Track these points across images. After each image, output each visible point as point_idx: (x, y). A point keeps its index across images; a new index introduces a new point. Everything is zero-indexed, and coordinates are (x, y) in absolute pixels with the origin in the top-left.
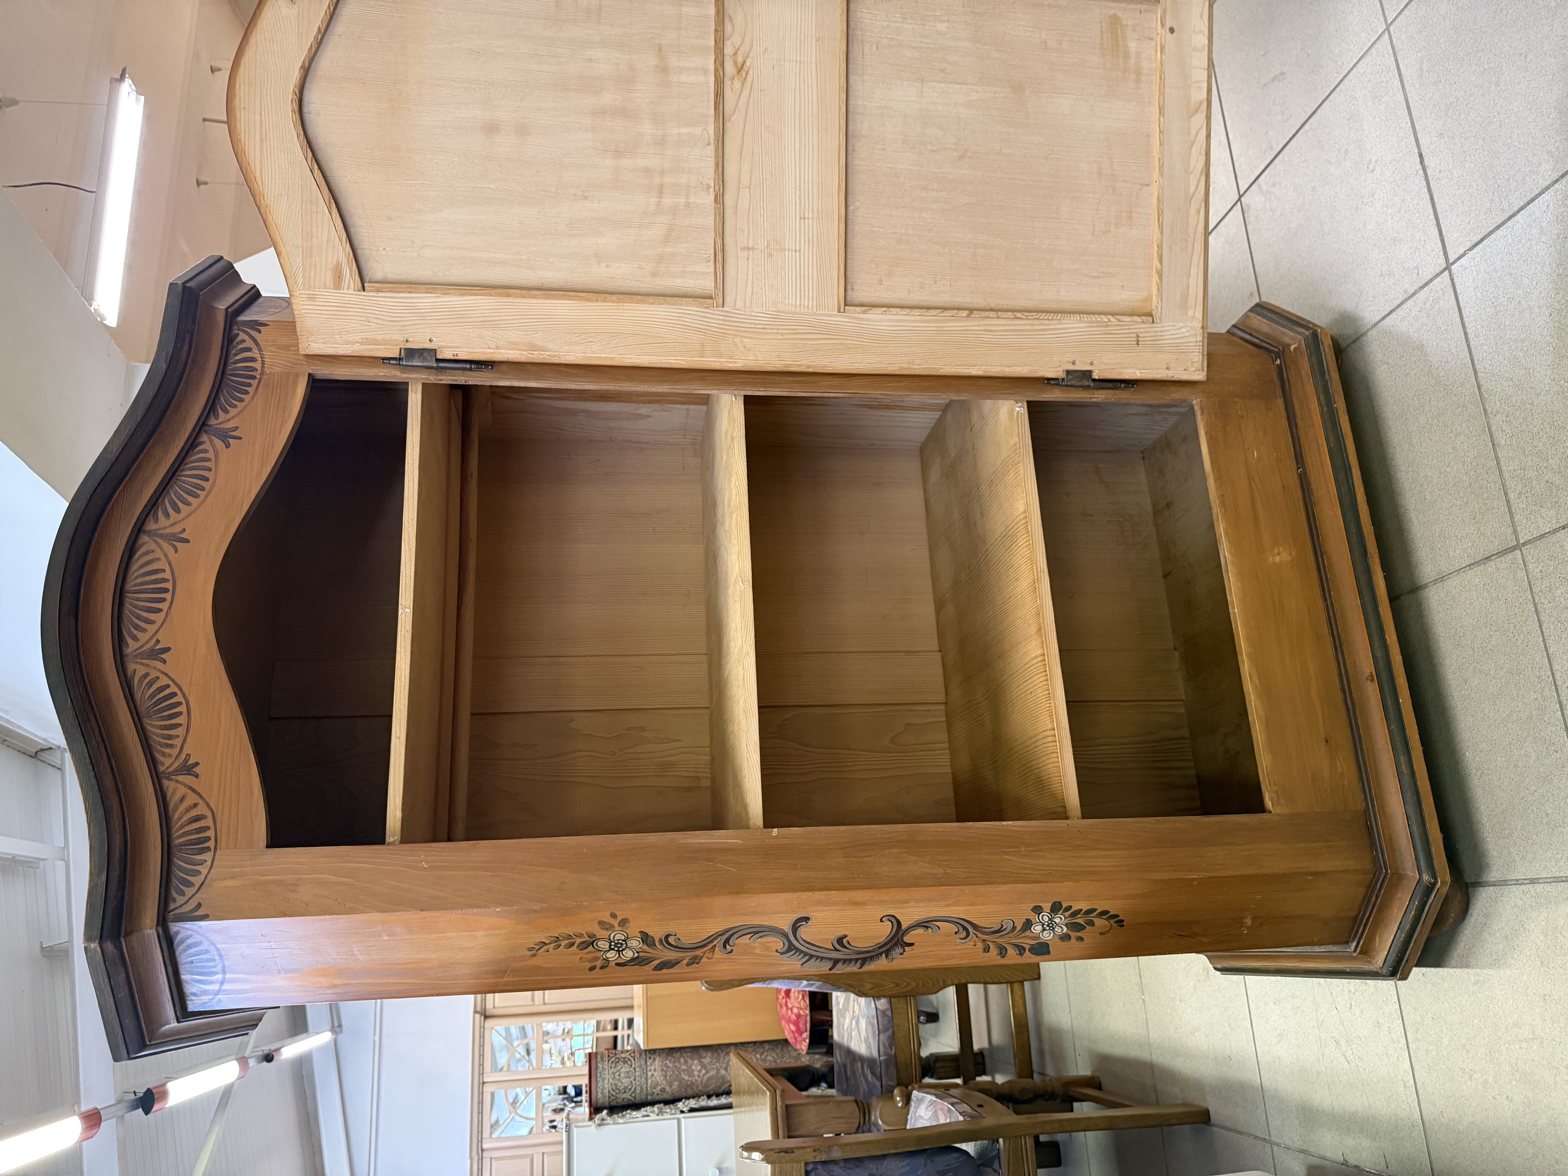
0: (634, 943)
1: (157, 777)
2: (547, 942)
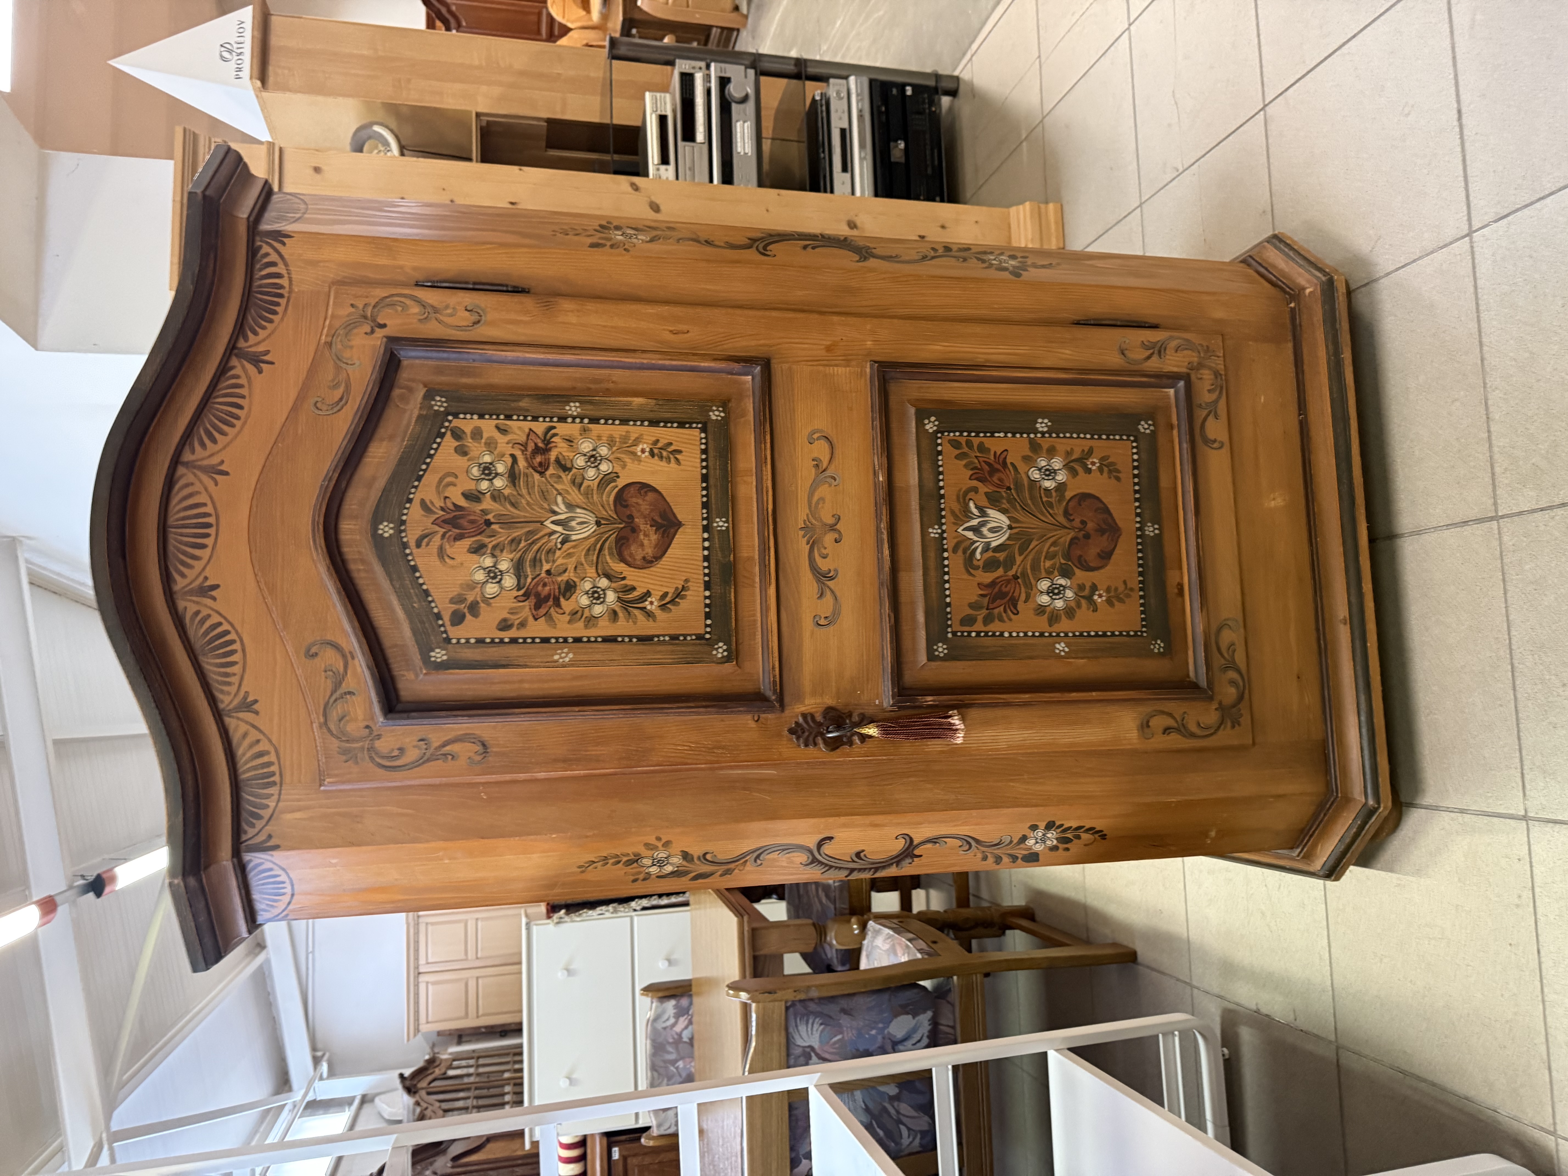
1: (218, 715)
2: (597, 860)
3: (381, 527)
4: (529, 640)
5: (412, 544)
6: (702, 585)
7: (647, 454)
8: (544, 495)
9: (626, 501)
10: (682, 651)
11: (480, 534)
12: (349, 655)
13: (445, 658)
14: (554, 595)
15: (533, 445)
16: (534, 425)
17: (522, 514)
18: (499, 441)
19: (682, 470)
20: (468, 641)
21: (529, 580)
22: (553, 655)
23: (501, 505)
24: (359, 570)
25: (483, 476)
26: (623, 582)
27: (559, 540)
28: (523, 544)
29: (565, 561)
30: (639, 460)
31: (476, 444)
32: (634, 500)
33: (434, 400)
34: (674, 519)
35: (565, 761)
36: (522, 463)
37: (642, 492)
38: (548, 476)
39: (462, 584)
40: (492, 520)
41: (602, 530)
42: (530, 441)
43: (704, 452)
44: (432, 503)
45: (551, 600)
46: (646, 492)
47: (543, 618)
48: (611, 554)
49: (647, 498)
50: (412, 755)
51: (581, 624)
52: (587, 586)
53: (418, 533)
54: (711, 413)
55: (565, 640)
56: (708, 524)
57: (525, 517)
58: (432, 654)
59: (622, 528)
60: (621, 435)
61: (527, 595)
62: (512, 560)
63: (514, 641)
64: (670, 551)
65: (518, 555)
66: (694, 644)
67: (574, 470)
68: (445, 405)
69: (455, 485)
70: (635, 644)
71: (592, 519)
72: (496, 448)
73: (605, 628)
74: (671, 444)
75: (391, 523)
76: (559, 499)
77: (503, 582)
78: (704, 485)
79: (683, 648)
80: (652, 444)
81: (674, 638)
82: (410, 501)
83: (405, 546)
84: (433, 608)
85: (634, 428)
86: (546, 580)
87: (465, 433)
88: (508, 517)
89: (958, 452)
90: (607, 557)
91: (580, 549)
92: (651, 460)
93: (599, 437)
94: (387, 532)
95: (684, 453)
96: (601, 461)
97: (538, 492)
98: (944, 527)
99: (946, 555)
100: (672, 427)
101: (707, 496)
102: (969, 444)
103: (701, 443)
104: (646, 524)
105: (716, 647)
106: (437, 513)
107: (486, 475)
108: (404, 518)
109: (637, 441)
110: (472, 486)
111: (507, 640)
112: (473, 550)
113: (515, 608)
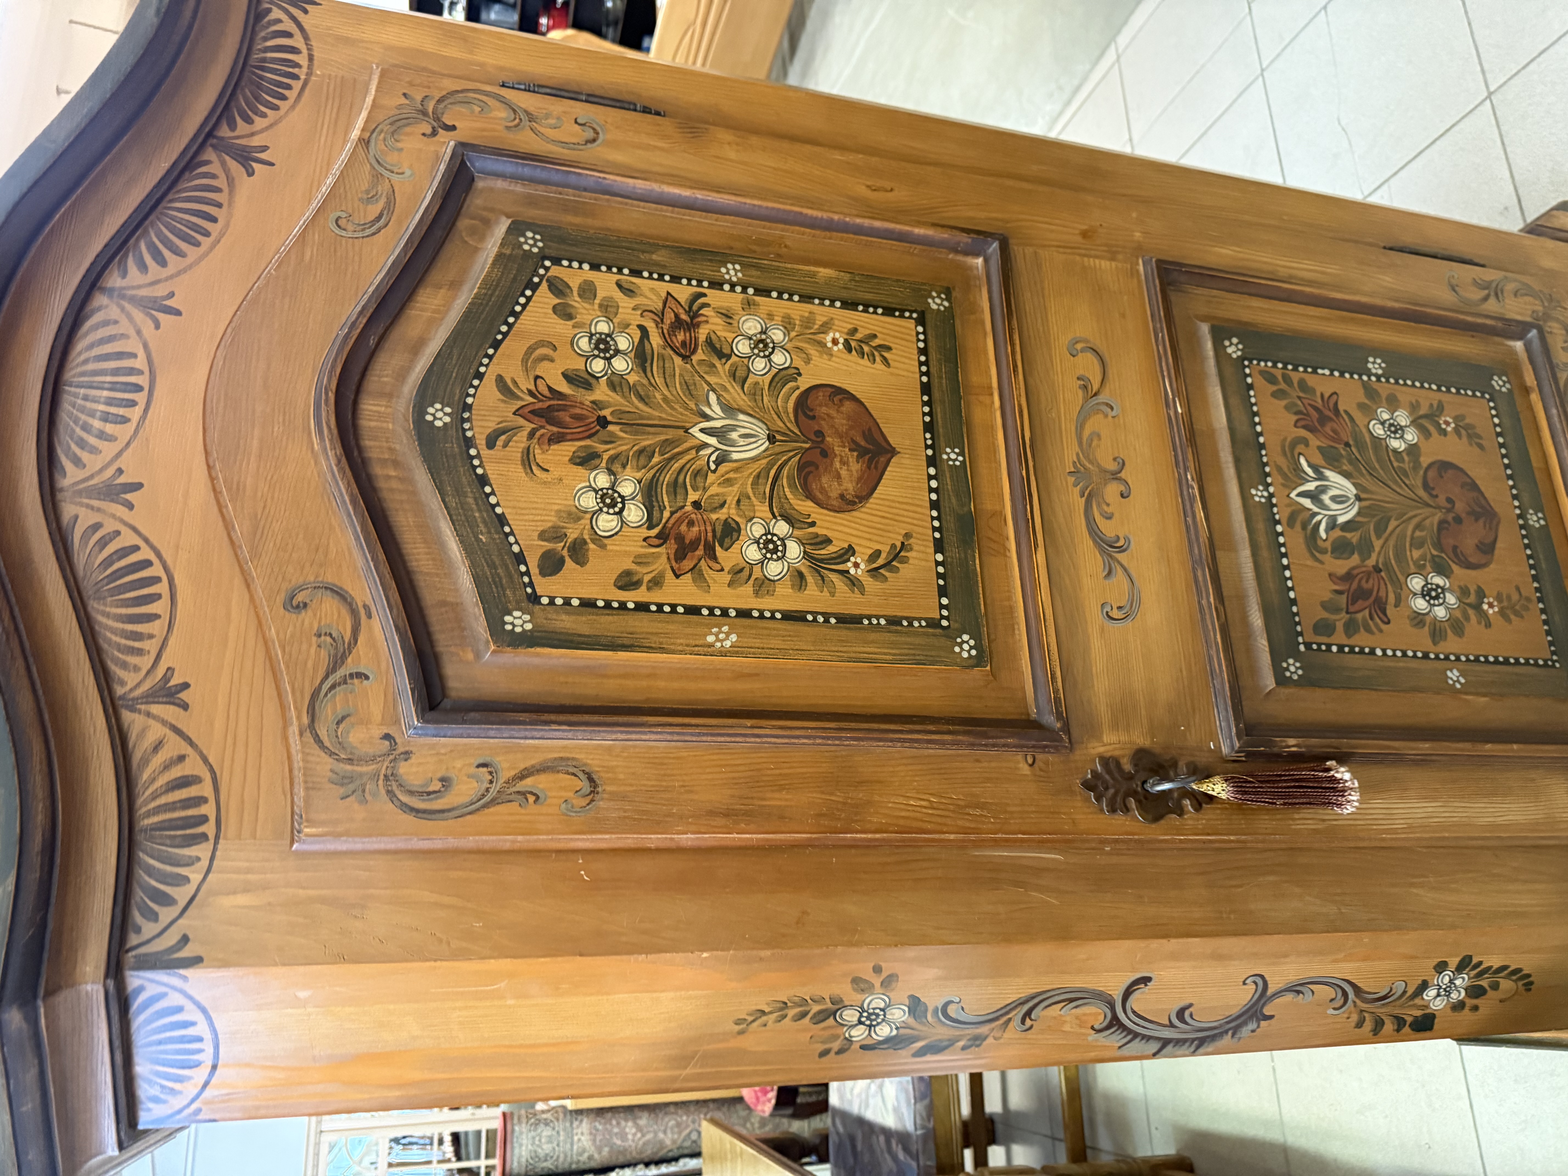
0: (899, 1014)
1: (112, 705)
2: (767, 1009)
3: (431, 410)
4: (667, 609)
5: (481, 441)
6: (932, 545)
7: (841, 346)
8: (688, 388)
9: (812, 410)
10: (907, 644)
11: (589, 437)
12: (362, 612)
13: (529, 626)
14: (706, 540)
15: (672, 315)
16: (674, 288)
17: (657, 414)
18: (621, 304)
19: (892, 374)
20: (567, 602)
21: (666, 514)
22: (705, 635)
23: (624, 397)
24: (389, 477)
25: (596, 352)
26: (811, 530)
27: (713, 458)
28: (656, 459)
29: (722, 490)
30: (830, 354)
31: (585, 305)
32: (824, 409)
33: (524, 236)
34: (884, 444)
35: (727, 814)
36: (656, 340)
37: (836, 399)
38: (694, 362)
39: (559, 511)
40: (609, 418)
41: (777, 450)
42: (667, 310)
43: (923, 351)
44: (515, 383)
45: (701, 547)
46: (841, 400)
47: (689, 575)
48: (792, 486)
49: (843, 409)
50: (465, 791)
51: (748, 589)
52: (757, 530)
53: (491, 425)
54: (930, 301)
55: (725, 613)
56: (934, 455)
57: (661, 418)
58: (507, 618)
59: (807, 450)
60: (802, 316)
61: (663, 537)
62: (639, 482)
63: (642, 607)
64: (880, 489)
65: (650, 475)
66: (924, 634)
67: (734, 359)
68: (540, 244)
69: (552, 360)
70: (833, 627)
71: (763, 433)
72: (616, 314)
73: (786, 598)
74: (875, 336)
75: (448, 405)
76: (713, 397)
77: (625, 513)
78: (926, 398)
79: (909, 640)
80: (848, 334)
81: (894, 621)
82: (480, 376)
83: (469, 443)
84: (511, 545)
85: (821, 308)
86: (693, 516)
87: (569, 287)
88: (633, 416)
89: (1275, 388)
90: (786, 490)
91: (746, 473)
92: (846, 355)
93: (771, 316)
94: (441, 419)
95: (894, 351)
96: (773, 348)
97: (680, 383)
98: (1271, 489)
99: (1279, 528)
100: (875, 313)
101: (930, 414)
102: (1287, 379)
103: (919, 340)
104: (844, 447)
105: (959, 640)
106: (522, 399)
107: (600, 350)
108: (469, 400)
109: (826, 328)
110: (578, 364)
111: (631, 605)
112: (578, 461)
113: (645, 555)
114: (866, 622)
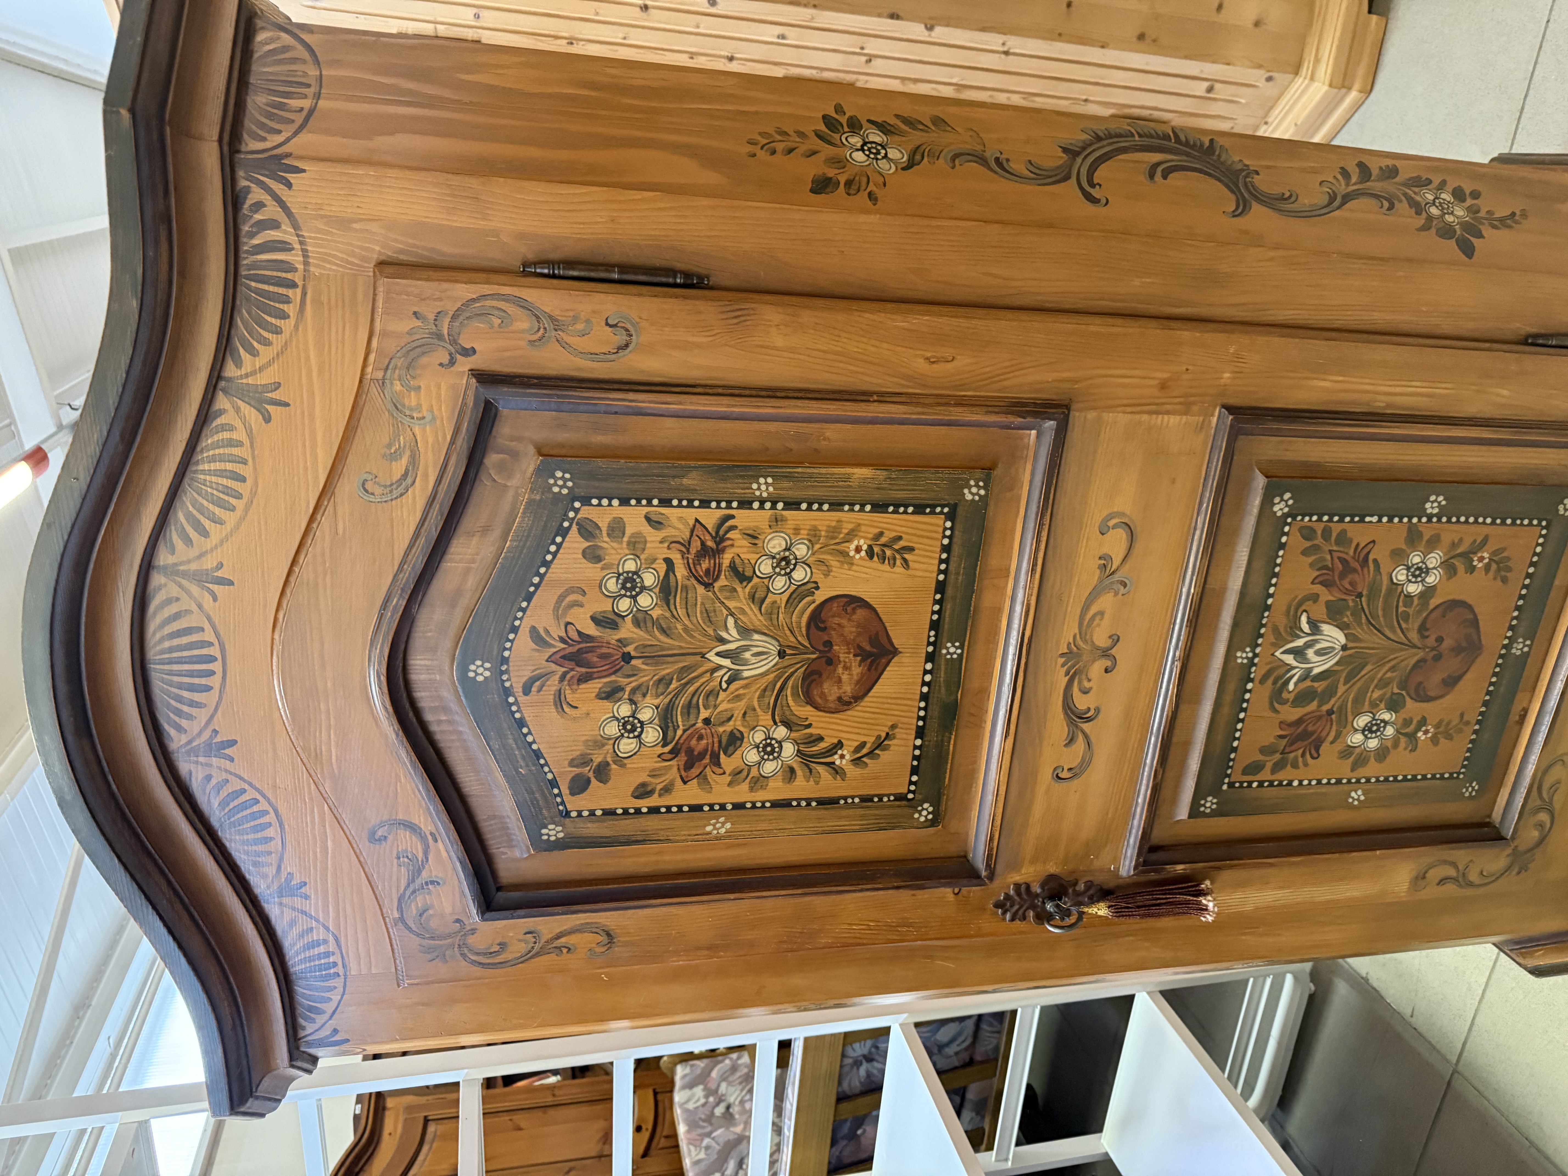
3: (472, 667)
4: (674, 809)
5: (518, 689)
6: (913, 732)
7: (863, 553)
8: (708, 616)
9: (823, 622)
10: (875, 815)
11: (614, 673)
13: (561, 835)
14: (712, 751)
15: (699, 543)
16: (702, 514)
17: (676, 644)
18: (648, 539)
19: (910, 576)
20: (592, 813)
22: (704, 826)
23: (647, 632)
24: (440, 722)
25: (623, 592)
26: (807, 731)
27: (726, 678)
28: (674, 685)
29: (730, 706)
30: (851, 563)
31: (615, 545)
32: (836, 620)
33: (553, 476)
34: (888, 645)
36: (681, 571)
37: (848, 608)
38: (716, 589)
39: (586, 741)
40: (633, 654)
41: (786, 663)
42: (695, 538)
43: (946, 549)
44: (547, 632)
45: (708, 757)
46: (854, 609)
47: (695, 780)
48: (795, 694)
49: (854, 617)
50: (517, 949)
51: (745, 786)
52: (759, 737)
53: (527, 674)
54: (966, 491)
55: (723, 807)
56: (934, 651)
57: (681, 647)
58: (544, 831)
59: (814, 660)
60: (829, 526)
61: (675, 752)
62: (657, 708)
63: (654, 810)
64: (876, 688)
65: (667, 700)
66: (891, 806)
67: (755, 580)
68: (570, 484)
69: (581, 606)
70: (814, 809)
71: (774, 649)
72: (644, 549)
73: (777, 790)
74: (900, 538)
75: (488, 661)
76: (731, 621)
77: (643, 736)
78: (938, 597)
79: (877, 812)
80: (873, 539)
81: (866, 799)
82: (515, 630)
83: (508, 692)
84: (546, 774)
85: (851, 514)
86: (703, 731)
87: (599, 528)
88: (655, 648)
89: (1308, 544)
90: (790, 698)
91: (753, 689)
92: (869, 563)
93: (797, 530)
94: (481, 674)
95: (916, 552)
96: (795, 565)
97: (701, 612)
98: (1258, 650)
99: (1250, 686)
100: (905, 512)
101: (939, 612)
102: (1326, 533)
103: (944, 537)
104: (849, 653)
105: (920, 808)
106: (554, 646)
107: (626, 589)
108: (506, 654)
109: (851, 535)
110: (606, 606)
111: (645, 810)
112: (603, 695)
113: (659, 769)
114: (842, 802)
